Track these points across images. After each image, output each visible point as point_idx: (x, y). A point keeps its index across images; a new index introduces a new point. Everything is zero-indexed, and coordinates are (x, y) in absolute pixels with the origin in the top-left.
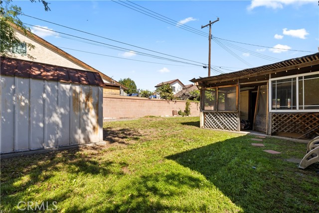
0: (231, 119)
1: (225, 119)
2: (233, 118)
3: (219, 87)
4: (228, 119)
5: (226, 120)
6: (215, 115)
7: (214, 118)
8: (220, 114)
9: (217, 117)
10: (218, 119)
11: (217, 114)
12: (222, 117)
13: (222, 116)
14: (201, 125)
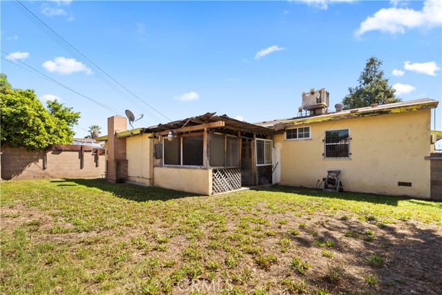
0: (236, 175)
1: (232, 176)
7: (222, 177)
8: (228, 170)
9: (225, 175)
10: (226, 177)
11: (225, 171)
12: (229, 174)
13: (229, 172)
14: (210, 191)
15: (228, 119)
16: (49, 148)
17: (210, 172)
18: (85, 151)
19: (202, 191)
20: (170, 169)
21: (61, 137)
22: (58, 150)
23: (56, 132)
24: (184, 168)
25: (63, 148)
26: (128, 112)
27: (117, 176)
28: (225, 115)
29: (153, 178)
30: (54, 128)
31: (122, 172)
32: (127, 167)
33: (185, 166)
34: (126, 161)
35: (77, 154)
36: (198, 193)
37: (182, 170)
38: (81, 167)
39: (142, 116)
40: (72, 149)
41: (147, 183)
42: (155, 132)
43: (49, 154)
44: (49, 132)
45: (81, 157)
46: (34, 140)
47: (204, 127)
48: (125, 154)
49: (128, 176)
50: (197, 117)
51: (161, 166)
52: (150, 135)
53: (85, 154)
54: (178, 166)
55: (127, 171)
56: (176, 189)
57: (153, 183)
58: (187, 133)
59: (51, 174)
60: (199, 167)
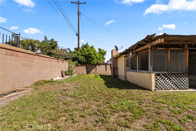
0: (182, 79)
1: (176, 79)
2: (184, 78)
3: (171, 49)
4: (179, 79)
5: (178, 81)
6: (167, 76)
7: (166, 79)
8: (172, 75)
9: (169, 78)
10: (170, 79)
11: (169, 75)
12: (173, 78)
13: (173, 76)
14: (153, 88)
15: (168, 36)
16: (97, 64)
17: (153, 75)
18: (107, 65)
19: (148, 87)
20: (133, 73)
21: (101, 60)
22: (99, 65)
23: (99, 58)
24: (139, 72)
25: (101, 64)
26: (116, 47)
27: (114, 75)
28: (165, 34)
29: (126, 77)
30: (98, 57)
31: (115, 73)
32: (118, 71)
33: (139, 71)
34: (117, 68)
35: (105, 66)
36: (146, 88)
37: (137, 73)
38: (106, 71)
39: (122, 47)
40: (103, 64)
41: (123, 79)
42: (127, 54)
43: (97, 66)
44: (97, 59)
45: (106, 67)
46: (93, 62)
47: (148, 46)
48: (117, 65)
49: (118, 75)
50: (142, 40)
51: (129, 71)
52: (124, 55)
53: (107, 66)
54: (136, 71)
55: (118, 73)
56: (135, 83)
57: (126, 79)
58: (140, 51)
59: (98, 73)
60: (146, 72)
